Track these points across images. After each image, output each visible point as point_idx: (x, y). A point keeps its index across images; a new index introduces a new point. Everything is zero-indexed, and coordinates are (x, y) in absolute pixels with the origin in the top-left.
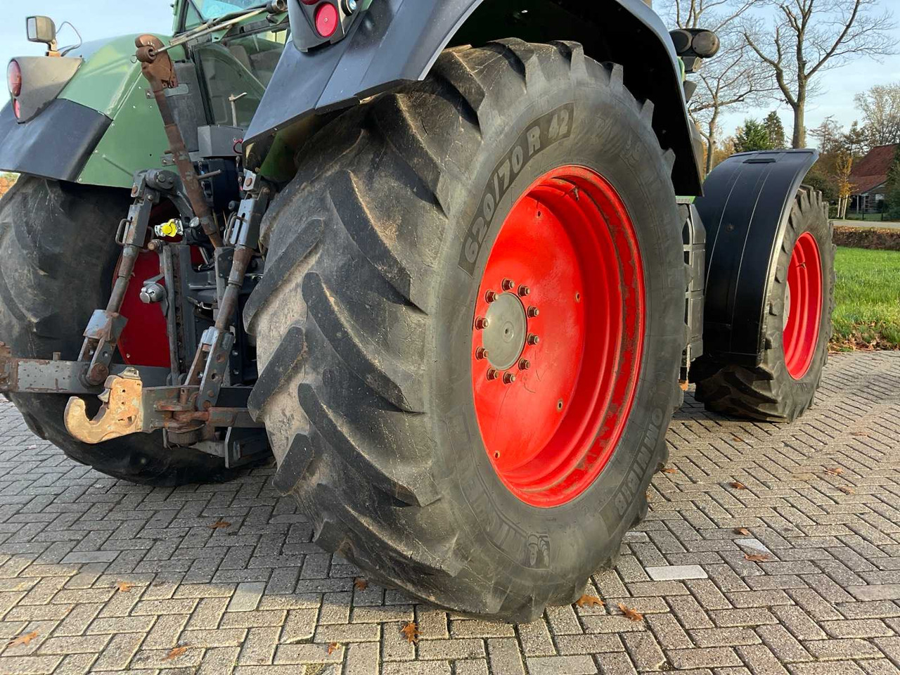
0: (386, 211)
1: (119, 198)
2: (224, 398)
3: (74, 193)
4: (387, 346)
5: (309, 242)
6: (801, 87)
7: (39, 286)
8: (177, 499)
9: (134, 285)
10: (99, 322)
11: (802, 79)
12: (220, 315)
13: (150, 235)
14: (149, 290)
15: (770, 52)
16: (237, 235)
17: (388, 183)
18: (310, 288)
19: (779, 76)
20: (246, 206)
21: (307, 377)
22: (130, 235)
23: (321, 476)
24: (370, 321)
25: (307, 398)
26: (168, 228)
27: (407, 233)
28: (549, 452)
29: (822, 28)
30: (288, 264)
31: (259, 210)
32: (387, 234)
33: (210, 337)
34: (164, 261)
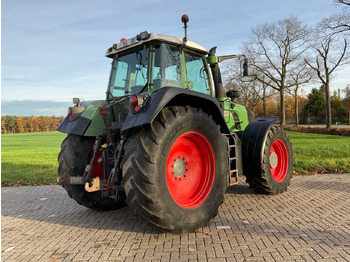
0: (147, 145)
1: (93, 139)
2: (116, 184)
3: (83, 138)
4: (147, 171)
5: (132, 151)
6: (327, 77)
7: (74, 159)
8: (104, 214)
9: (96, 159)
10: (88, 168)
11: (327, 74)
12: (115, 166)
13: (100, 147)
14: (100, 160)
15: (315, 65)
16: (119, 148)
17: (147, 139)
18: (133, 159)
19: (319, 74)
20: (122, 141)
21: (132, 177)
22: (95, 148)
23: (135, 198)
24: (143, 166)
25: (132, 181)
26: (104, 146)
27: (150, 149)
28: (192, 197)
29: (333, 56)
30: (129, 155)
31: (124, 142)
32: (147, 150)
33: (113, 170)
34: (103, 153)
